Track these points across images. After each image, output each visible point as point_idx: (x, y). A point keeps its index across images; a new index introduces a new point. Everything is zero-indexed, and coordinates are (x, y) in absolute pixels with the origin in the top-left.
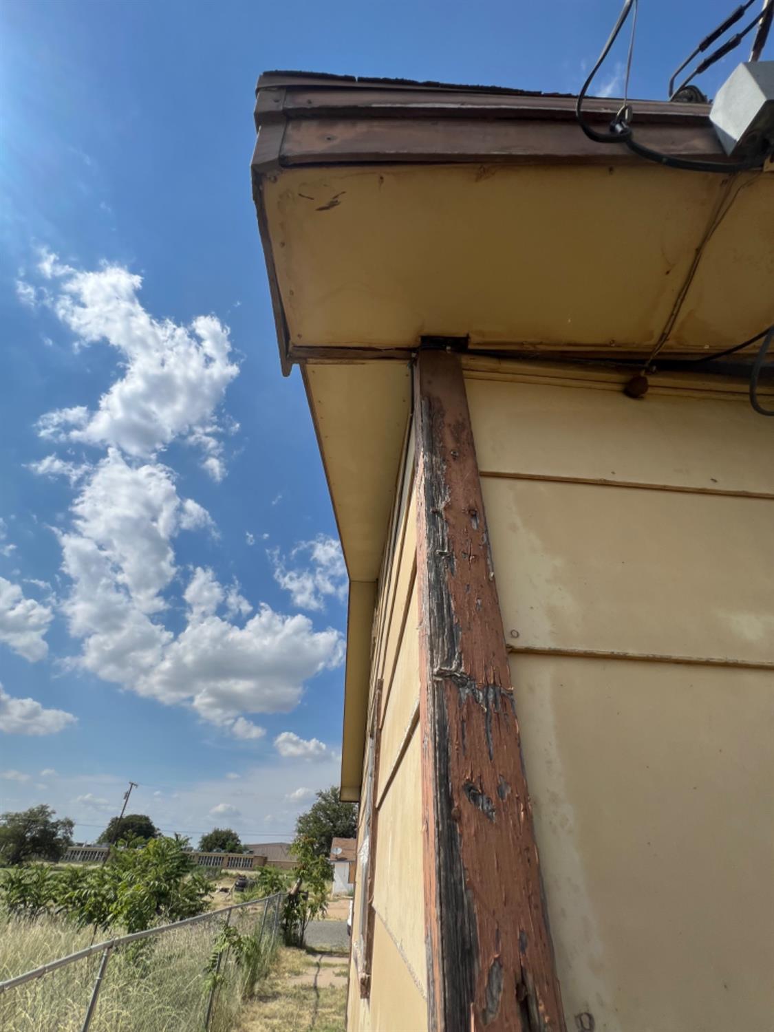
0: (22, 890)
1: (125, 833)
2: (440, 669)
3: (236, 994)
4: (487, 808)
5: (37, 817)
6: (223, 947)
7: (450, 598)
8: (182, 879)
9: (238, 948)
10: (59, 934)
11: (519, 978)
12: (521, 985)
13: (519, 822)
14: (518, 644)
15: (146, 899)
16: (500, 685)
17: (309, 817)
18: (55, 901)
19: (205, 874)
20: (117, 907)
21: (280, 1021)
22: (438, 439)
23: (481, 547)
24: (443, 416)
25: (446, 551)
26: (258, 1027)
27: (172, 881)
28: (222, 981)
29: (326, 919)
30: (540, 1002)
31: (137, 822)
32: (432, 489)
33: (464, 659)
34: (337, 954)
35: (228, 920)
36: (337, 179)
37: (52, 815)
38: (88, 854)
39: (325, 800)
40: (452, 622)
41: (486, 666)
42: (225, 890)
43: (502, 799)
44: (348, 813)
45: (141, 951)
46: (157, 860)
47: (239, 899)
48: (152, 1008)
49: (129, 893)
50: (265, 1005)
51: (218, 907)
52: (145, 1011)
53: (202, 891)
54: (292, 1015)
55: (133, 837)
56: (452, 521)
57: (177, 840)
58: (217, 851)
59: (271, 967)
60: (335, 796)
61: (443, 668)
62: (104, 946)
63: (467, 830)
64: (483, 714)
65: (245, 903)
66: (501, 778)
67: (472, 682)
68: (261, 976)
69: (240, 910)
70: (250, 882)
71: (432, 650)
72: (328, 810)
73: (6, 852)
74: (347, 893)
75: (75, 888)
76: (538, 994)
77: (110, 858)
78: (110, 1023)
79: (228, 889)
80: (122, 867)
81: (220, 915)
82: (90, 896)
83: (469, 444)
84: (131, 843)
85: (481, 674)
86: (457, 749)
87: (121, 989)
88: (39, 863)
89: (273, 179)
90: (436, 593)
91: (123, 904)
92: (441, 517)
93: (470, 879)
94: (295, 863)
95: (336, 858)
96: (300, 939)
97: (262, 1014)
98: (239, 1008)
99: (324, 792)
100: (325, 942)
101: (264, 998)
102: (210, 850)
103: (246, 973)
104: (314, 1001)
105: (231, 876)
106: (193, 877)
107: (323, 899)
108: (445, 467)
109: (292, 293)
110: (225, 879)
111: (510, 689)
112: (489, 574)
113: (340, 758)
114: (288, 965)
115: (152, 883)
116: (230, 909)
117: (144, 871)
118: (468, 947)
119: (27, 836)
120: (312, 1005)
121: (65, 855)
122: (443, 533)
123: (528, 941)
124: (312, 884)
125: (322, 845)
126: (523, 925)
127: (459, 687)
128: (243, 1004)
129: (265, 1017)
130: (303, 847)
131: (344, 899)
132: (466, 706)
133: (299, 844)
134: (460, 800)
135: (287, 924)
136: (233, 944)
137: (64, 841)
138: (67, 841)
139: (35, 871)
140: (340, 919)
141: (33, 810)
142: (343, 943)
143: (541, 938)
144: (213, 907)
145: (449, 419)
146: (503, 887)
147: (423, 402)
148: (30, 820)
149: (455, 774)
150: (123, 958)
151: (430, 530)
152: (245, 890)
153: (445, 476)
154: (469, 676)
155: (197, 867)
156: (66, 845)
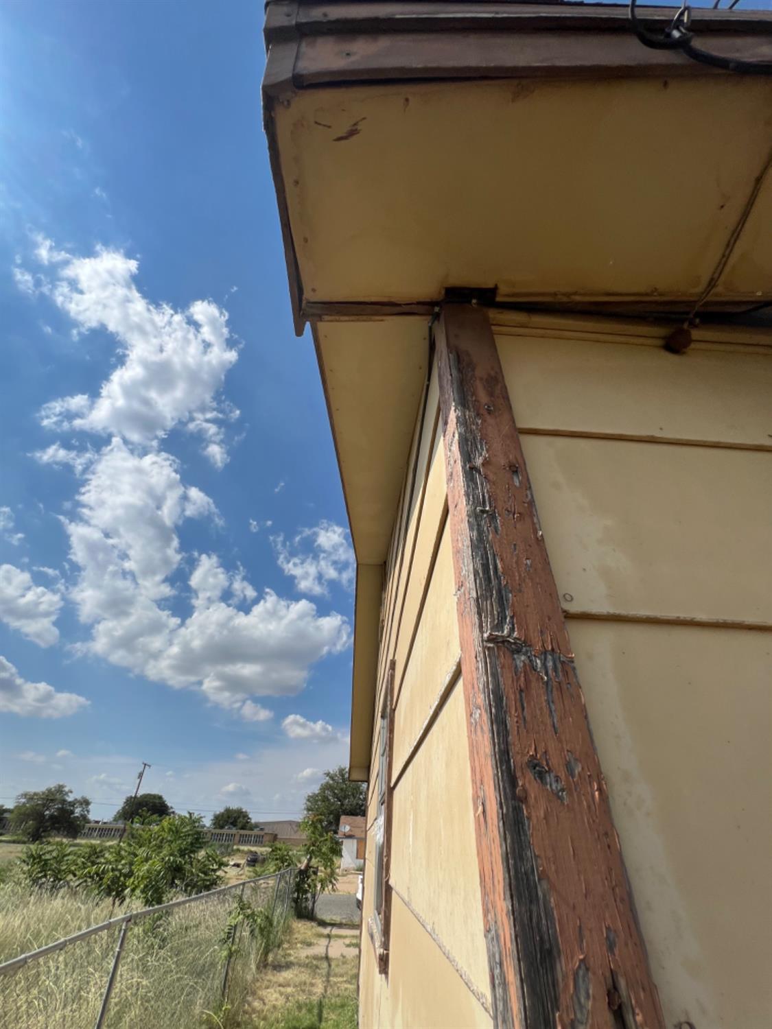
0: (44, 865)
1: (140, 811)
2: (491, 634)
3: (251, 964)
4: (557, 787)
5: (54, 796)
6: (237, 919)
7: (496, 557)
8: (196, 854)
9: (251, 920)
10: (79, 907)
11: (610, 981)
12: (613, 992)
13: (594, 803)
14: (574, 608)
15: (162, 873)
16: (559, 651)
17: (317, 796)
18: (75, 875)
19: (218, 849)
20: (134, 881)
21: (294, 990)
22: (470, 393)
23: (526, 505)
24: (473, 370)
25: (487, 509)
26: (272, 995)
27: (187, 856)
28: (237, 952)
29: (336, 893)
30: (637, 1011)
31: (151, 801)
32: (467, 445)
33: (517, 623)
34: (347, 927)
35: (242, 894)
36: (358, 102)
37: (70, 794)
38: (104, 831)
39: (333, 780)
40: (500, 583)
41: (541, 632)
42: (237, 865)
43: (573, 778)
44: (355, 791)
45: (158, 923)
46: (171, 837)
47: (252, 874)
48: (171, 977)
49: (145, 868)
50: (278, 974)
51: (231, 881)
52: (164, 979)
53: (215, 867)
54: (305, 984)
55: (149, 814)
56: (491, 477)
57: (191, 817)
58: (229, 828)
59: (283, 937)
60: (343, 775)
61: (493, 633)
62: (123, 920)
63: (536, 812)
64: (543, 684)
65: (258, 878)
66: (569, 753)
67: (528, 648)
68: (275, 947)
69: (253, 884)
70: (261, 857)
71: (479, 614)
72: (336, 789)
73: (26, 829)
74: (356, 868)
75: (93, 863)
76: (633, 1002)
77: (126, 834)
78: (130, 991)
79: (241, 864)
80: (138, 843)
81: (234, 889)
82: (108, 871)
83: (503, 398)
84: (146, 820)
85: (537, 639)
86: (517, 722)
87: (141, 959)
88: (58, 839)
89: (286, 103)
90: (480, 553)
91: (140, 879)
92: (480, 473)
93: (544, 868)
94: (304, 840)
95: (345, 835)
96: (311, 912)
97: (276, 982)
98: (254, 977)
99: (332, 772)
100: (335, 915)
101: (278, 967)
102: (222, 827)
103: (261, 945)
104: (326, 970)
105: (243, 852)
106: (207, 853)
107: (332, 874)
108: (480, 422)
109: (306, 240)
110: (237, 855)
111: (570, 656)
112: (537, 533)
113: (348, 740)
114: (299, 936)
115: (167, 858)
116: (244, 884)
117: (160, 847)
118: (547, 946)
119: (45, 813)
120: (324, 974)
121: (83, 832)
122: (483, 490)
123: (617, 939)
124: (322, 860)
125: (330, 823)
126: (608, 922)
127: (513, 654)
128: (257, 974)
129: (280, 985)
130: (311, 825)
131: (352, 874)
132: (523, 675)
133: (308, 822)
134: (525, 778)
135: (298, 897)
136: (248, 917)
137: (81, 819)
138: (84, 818)
139: (55, 847)
140: (349, 893)
141: (51, 789)
142: (353, 916)
143: (631, 936)
144: (226, 881)
145: (480, 372)
146: (582, 878)
147: (450, 355)
148: (48, 799)
149: (517, 749)
150: (141, 929)
151: (468, 486)
152: (256, 865)
153: (480, 431)
154: (524, 642)
155: (210, 844)
156: (83, 823)
